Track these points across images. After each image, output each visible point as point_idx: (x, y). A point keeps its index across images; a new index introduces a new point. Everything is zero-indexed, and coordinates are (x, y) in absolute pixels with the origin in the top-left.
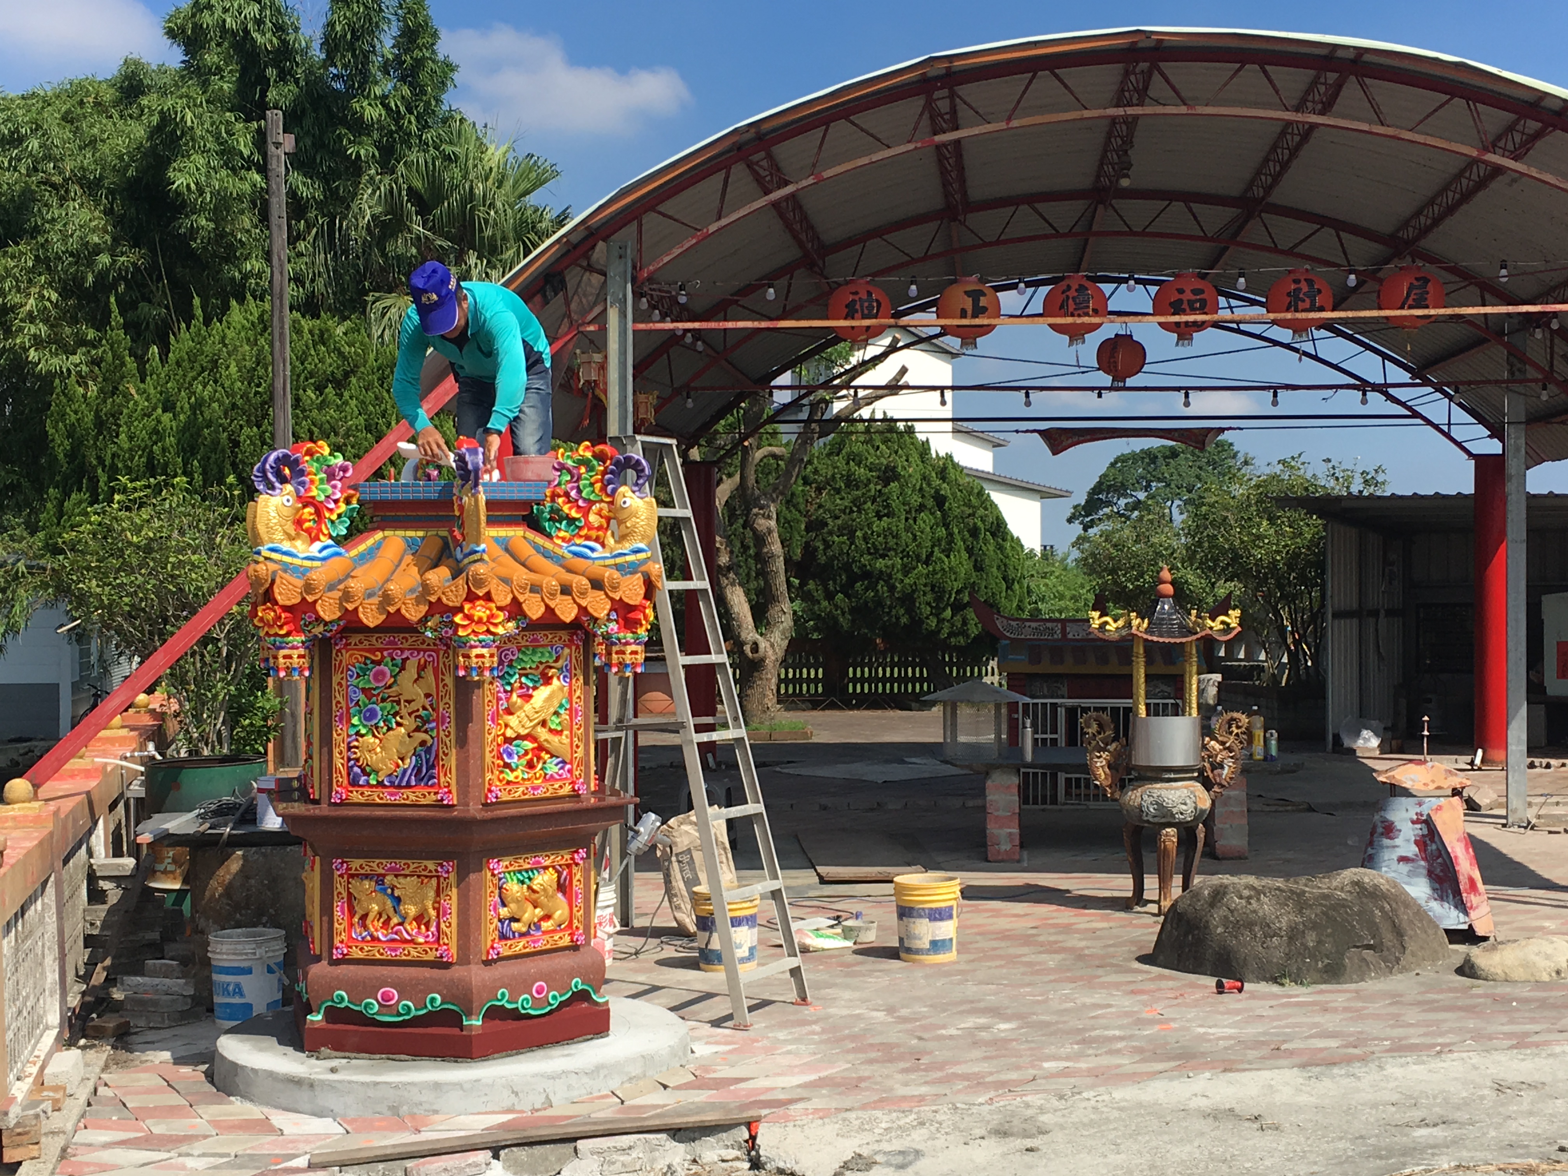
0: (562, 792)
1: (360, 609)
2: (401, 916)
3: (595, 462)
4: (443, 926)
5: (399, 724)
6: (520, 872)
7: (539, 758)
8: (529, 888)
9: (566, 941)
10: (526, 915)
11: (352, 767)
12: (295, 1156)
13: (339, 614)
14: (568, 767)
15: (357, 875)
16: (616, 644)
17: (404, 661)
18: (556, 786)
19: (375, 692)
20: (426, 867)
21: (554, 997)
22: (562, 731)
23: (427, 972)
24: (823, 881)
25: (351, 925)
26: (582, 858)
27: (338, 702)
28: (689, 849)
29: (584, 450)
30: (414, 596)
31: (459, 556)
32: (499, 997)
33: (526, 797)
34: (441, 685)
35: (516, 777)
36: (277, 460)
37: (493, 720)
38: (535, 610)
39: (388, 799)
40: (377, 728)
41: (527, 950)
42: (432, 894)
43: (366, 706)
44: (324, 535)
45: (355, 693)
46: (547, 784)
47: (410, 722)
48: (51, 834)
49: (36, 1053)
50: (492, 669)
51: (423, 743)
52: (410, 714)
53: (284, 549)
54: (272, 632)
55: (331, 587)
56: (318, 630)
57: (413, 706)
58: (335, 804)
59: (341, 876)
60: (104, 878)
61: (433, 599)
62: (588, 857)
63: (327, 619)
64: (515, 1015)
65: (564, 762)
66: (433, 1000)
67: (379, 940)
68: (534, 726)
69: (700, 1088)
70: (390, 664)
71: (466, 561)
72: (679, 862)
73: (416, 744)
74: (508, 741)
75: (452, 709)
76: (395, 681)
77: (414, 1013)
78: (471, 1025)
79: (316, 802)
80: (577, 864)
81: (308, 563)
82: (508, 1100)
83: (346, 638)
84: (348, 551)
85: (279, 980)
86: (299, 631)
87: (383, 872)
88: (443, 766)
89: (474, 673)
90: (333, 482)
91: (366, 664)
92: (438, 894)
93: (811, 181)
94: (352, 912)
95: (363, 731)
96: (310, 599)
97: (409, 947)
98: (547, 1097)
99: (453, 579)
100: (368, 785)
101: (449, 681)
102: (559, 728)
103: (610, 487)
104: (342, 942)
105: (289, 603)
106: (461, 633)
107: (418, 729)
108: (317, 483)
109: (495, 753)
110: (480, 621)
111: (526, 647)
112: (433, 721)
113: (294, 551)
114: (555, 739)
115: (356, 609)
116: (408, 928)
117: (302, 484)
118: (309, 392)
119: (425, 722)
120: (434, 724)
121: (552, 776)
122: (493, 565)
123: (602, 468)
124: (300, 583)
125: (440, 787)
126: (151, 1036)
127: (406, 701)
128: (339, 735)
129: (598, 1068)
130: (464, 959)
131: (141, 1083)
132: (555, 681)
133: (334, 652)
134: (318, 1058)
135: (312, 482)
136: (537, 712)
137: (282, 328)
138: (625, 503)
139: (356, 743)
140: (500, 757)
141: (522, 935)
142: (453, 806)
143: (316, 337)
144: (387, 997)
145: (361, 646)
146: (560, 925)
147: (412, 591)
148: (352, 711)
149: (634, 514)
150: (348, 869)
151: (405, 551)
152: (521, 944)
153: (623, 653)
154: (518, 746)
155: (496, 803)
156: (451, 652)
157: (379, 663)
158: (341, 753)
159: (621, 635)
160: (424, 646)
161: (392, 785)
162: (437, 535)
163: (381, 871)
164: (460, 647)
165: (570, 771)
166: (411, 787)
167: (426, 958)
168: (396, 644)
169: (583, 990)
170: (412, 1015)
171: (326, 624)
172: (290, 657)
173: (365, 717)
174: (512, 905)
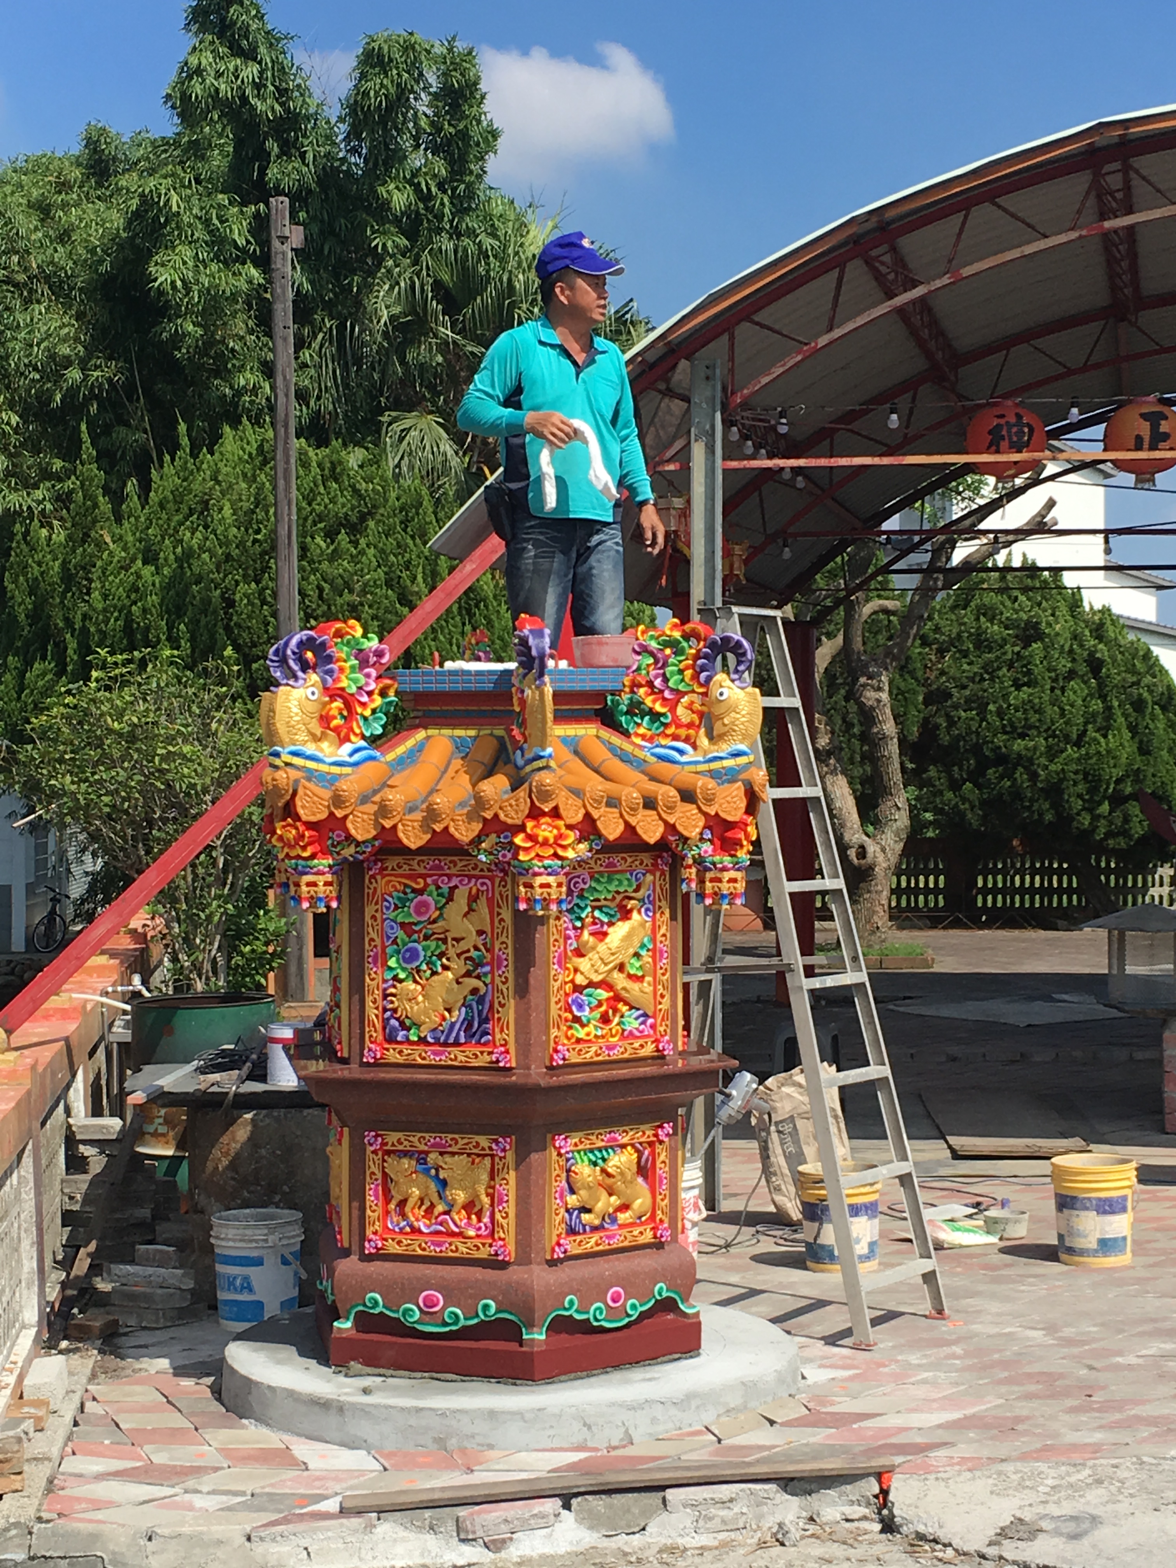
0: (643, 1053)
1: (400, 826)
3: (685, 644)
4: (498, 1216)
5: (445, 968)
6: (591, 1151)
7: (616, 1010)
8: (603, 1171)
9: (648, 1237)
10: (600, 1205)
11: (388, 1019)
12: (325, 1497)
13: (374, 833)
15: (394, 1152)
16: (710, 869)
17: (452, 889)
18: (636, 1045)
19: (417, 928)
20: (478, 1144)
21: (634, 1307)
22: (643, 977)
23: (478, 1273)
24: (957, 1156)
25: (387, 1213)
26: (668, 1135)
27: (372, 940)
28: (792, 1117)
29: (671, 630)
30: (465, 811)
31: (520, 762)
32: (567, 1305)
33: (600, 1058)
34: (496, 920)
35: (588, 1034)
36: (301, 644)
37: (560, 964)
38: (612, 830)
39: (432, 1059)
40: (418, 971)
41: (601, 1248)
42: (485, 1177)
43: (405, 944)
44: (356, 735)
45: (392, 928)
46: (625, 1043)
47: (459, 966)
48: (29, 1093)
49: (13, 1358)
50: (560, 902)
51: (474, 991)
52: (459, 955)
53: (309, 753)
54: (293, 853)
55: (365, 799)
56: (349, 851)
57: (463, 946)
58: (368, 1064)
59: (375, 1152)
60: (85, 1142)
61: (488, 815)
62: (675, 1133)
63: (359, 838)
64: (586, 1328)
65: (645, 1015)
66: (486, 1307)
67: (420, 1231)
68: (610, 971)
69: (814, 1425)
70: (435, 893)
71: (528, 768)
72: (779, 1132)
73: (466, 992)
74: (578, 989)
75: (510, 950)
76: (441, 915)
77: (462, 1322)
78: (533, 1340)
79: (344, 1061)
80: (661, 1142)
81: (336, 770)
82: (578, 1435)
83: (382, 861)
84: (383, 754)
85: (296, 1273)
86: (325, 852)
87: (426, 1148)
88: (499, 1019)
89: (538, 907)
90: (367, 670)
91: (405, 893)
93: (946, 280)
94: (388, 1199)
95: (402, 975)
97: (457, 1241)
98: (627, 1431)
99: (513, 790)
100: (408, 1041)
101: (507, 914)
102: (640, 973)
103: (703, 675)
104: (375, 1233)
105: (313, 819)
106: (522, 857)
107: (468, 974)
108: (347, 671)
109: (562, 1004)
110: (545, 843)
111: (601, 873)
112: (487, 964)
113: (320, 755)
114: (635, 987)
115: (395, 827)
116: (456, 1217)
117: (330, 672)
118: (318, 540)
119: (478, 965)
120: (487, 969)
121: (631, 1033)
122: (560, 772)
123: (693, 651)
124: (327, 794)
125: (495, 1046)
126: (144, 1338)
127: (454, 939)
128: (372, 980)
129: (690, 1397)
130: (524, 1259)
131: (135, 1399)
132: (635, 915)
133: (367, 878)
134: (346, 1375)
135: (342, 670)
136: (613, 954)
137: (287, 462)
138: (721, 694)
139: (393, 990)
140: (569, 1009)
141: (595, 1229)
142: (511, 1069)
143: (327, 472)
144: (430, 1302)
145: (400, 871)
146: (640, 1218)
147: (462, 804)
148: (388, 950)
149: (734, 709)
150: (384, 1144)
151: (453, 754)
152: (593, 1241)
153: (720, 880)
154: (590, 995)
155: (563, 1066)
156: (509, 880)
157: (420, 892)
158: (374, 1002)
159: (717, 859)
160: (477, 872)
161: (437, 1042)
162: (491, 734)
163: (423, 1147)
164: (520, 874)
165: (653, 1027)
166: (460, 1045)
167: (477, 1255)
168: (442, 869)
169: (668, 1298)
170: (460, 1325)
171: (358, 844)
172: (314, 884)
173: (404, 958)
174: (583, 1192)
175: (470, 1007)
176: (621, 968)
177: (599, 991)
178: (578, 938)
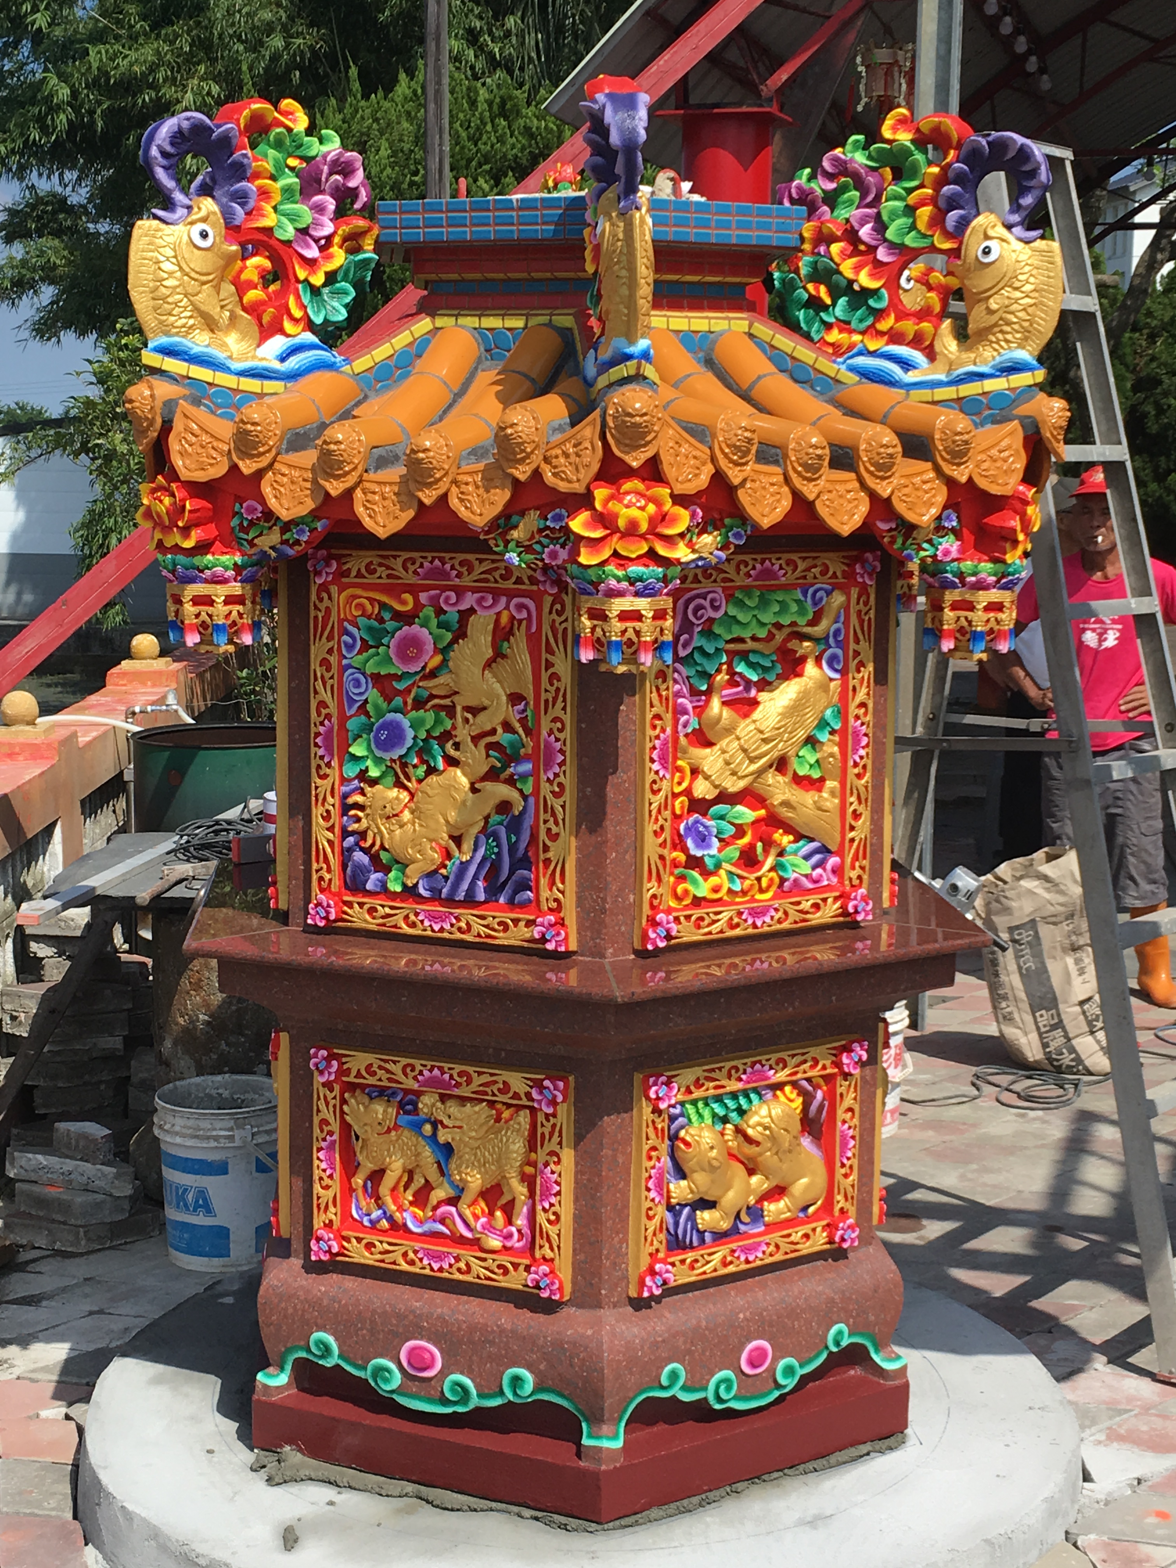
0: (817, 918)
1: (358, 494)
2: (452, 1183)
3: (919, 157)
4: (541, 1218)
5: (452, 762)
6: (719, 1099)
7: (768, 844)
8: (739, 1131)
9: (819, 1241)
10: (731, 1194)
11: (350, 850)
13: (310, 505)
14: (833, 860)
15: (362, 1087)
16: (953, 586)
17: (465, 615)
18: (806, 905)
19: (400, 686)
20: (506, 1087)
21: (789, 1371)
22: (822, 780)
23: (506, 1315)
25: (348, 1191)
26: (859, 1061)
27: (322, 704)
29: (894, 129)
30: (481, 466)
31: (590, 370)
32: (664, 1381)
33: (738, 932)
34: (545, 676)
35: (716, 889)
37: (663, 760)
38: (768, 507)
39: (426, 928)
40: (404, 765)
41: (731, 1269)
42: (518, 1146)
43: (381, 715)
44: (294, 320)
45: (358, 684)
46: (784, 903)
50: (658, 647)
51: (504, 807)
52: (475, 739)
53: (196, 350)
54: (168, 542)
55: (298, 442)
56: (270, 540)
57: (484, 722)
58: (315, 930)
59: (328, 1085)
61: (522, 473)
62: (872, 1059)
63: (285, 515)
64: (701, 1415)
65: (825, 850)
66: (517, 1381)
67: (405, 1230)
68: (760, 773)
70: (434, 622)
71: (602, 382)
73: (488, 807)
74: (699, 806)
75: (567, 734)
76: (445, 661)
77: (475, 1401)
78: (599, 1449)
79: (280, 918)
80: (846, 1076)
81: (250, 385)
83: (338, 558)
84: (347, 359)
86: (227, 541)
87: (416, 1086)
88: (547, 862)
89: (615, 657)
90: (318, 198)
91: (381, 621)
92: (532, 1144)
94: (350, 1167)
95: (374, 772)
96: (247, 467)
97: (468, 1255)
99: (573, 425)
100: (384, 890)
101: (562, 667)
102: (816, 774)
103: (953, 216)
104: (329, 1225)
105: (201, 476)
106: (584, 558)
107: (492, 775)
108: (277, 198)
109: (667, 835)
110: (631, 531)
111: (747, 590)
112: (527, 758)
113: (220, 355)
114: (809, 798)
115: (348, 494)
116: (468, 1213)
117: (241, 197)
119: (510, 757)
120: (527, 767)
121: (796, 881)
122: (667, 393)
123: (935, 170)
124: (225, 429)
125: (540, 913)
127: (467, 709)
128: (324, 777)
130: (587, 1297)
132: (810, 668)
133: (314, 590)
134: (270, 1481)
135: (264, 194)
136: (765, 741)
138: (987, 252)
139: (359, 798)
140: (679, 843)
141: (720, 1237)
142: (568, 954)
144: (419, 1361)
145: (371, 579)
146: (805, 1209)
147: (477, 452)
148: (351, 725)
149: (1009, 281)
150: (343, 1072)
151: (479, 361)
152: (717, 1257)
153: (970, 606)
154: (722, 818)
155: (668, 949)
157: (407, 618)
158: (327, 817)
159: (967, 566)
160: (509, 584)
161: (436, 897)
162: (550, 325)
163: (411, 1084)
164: (584, 592)
165: (838, 871)
166: (477, 905)
167: (504, 1282)
168: (446, 576)
169: (852, 1345)
170: (471, 1406)
171: (286, 527)
172: (207, 601)
173: (377, 738)
174: (701, 1178)
175: (495, 836)
176: (781, 764)
177: (739, 808)
178: (700, 710)
